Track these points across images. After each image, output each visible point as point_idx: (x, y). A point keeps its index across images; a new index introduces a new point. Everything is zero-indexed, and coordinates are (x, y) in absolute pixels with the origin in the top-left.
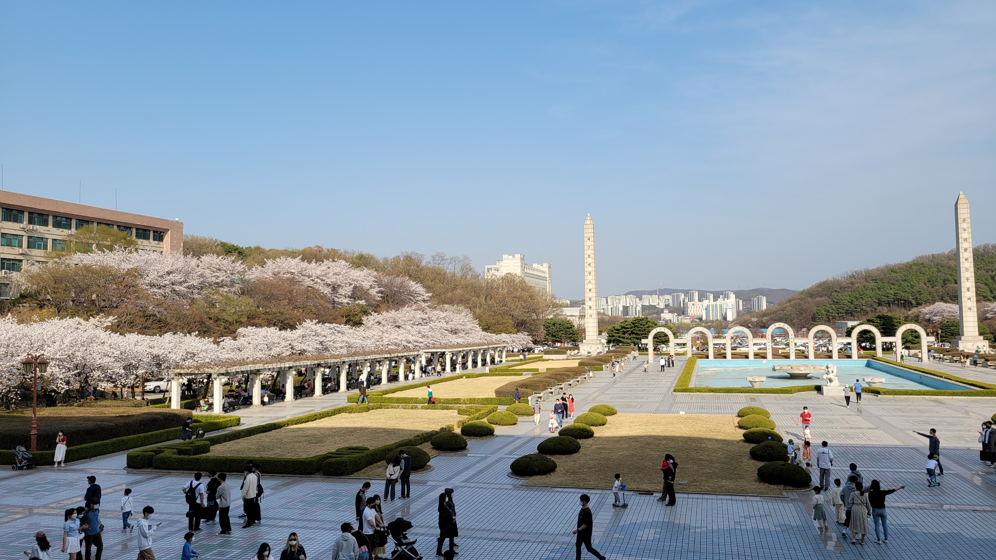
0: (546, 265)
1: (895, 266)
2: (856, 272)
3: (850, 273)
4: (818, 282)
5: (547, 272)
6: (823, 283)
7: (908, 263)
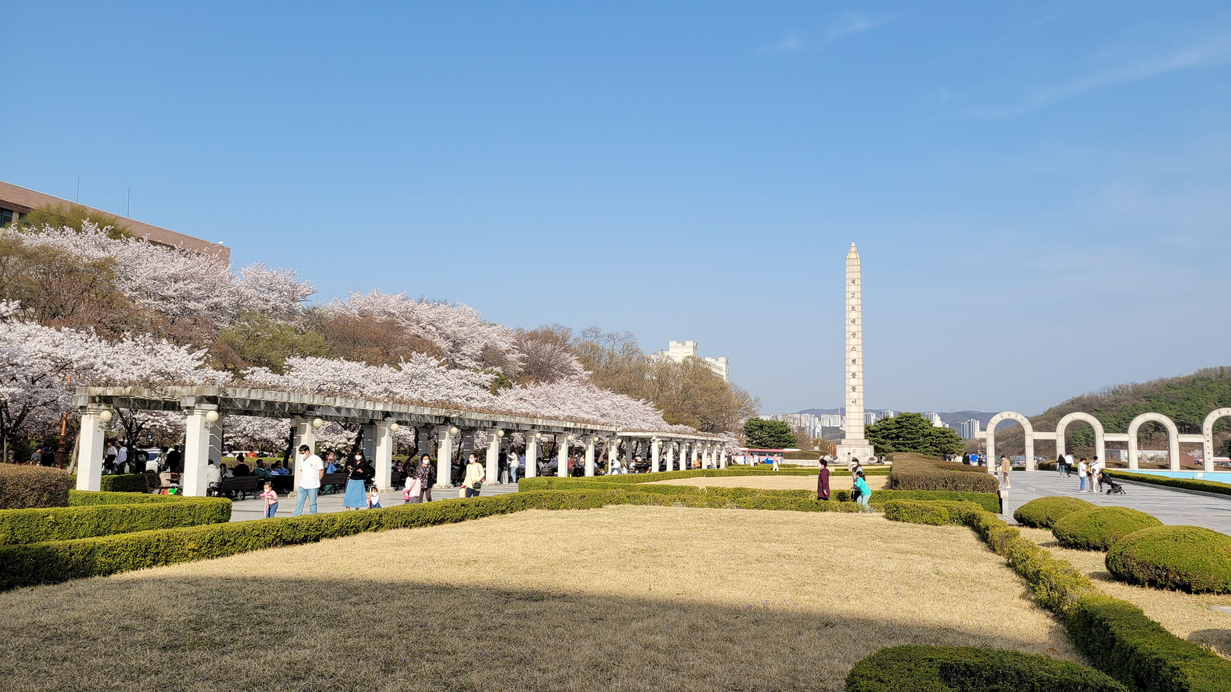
0: (722, 360)
1: (1172, 381)
2: (1120, 387)
3: (1112, 388)
4: (1070, 398)
5: (724, 369)
7: (1190, 377)
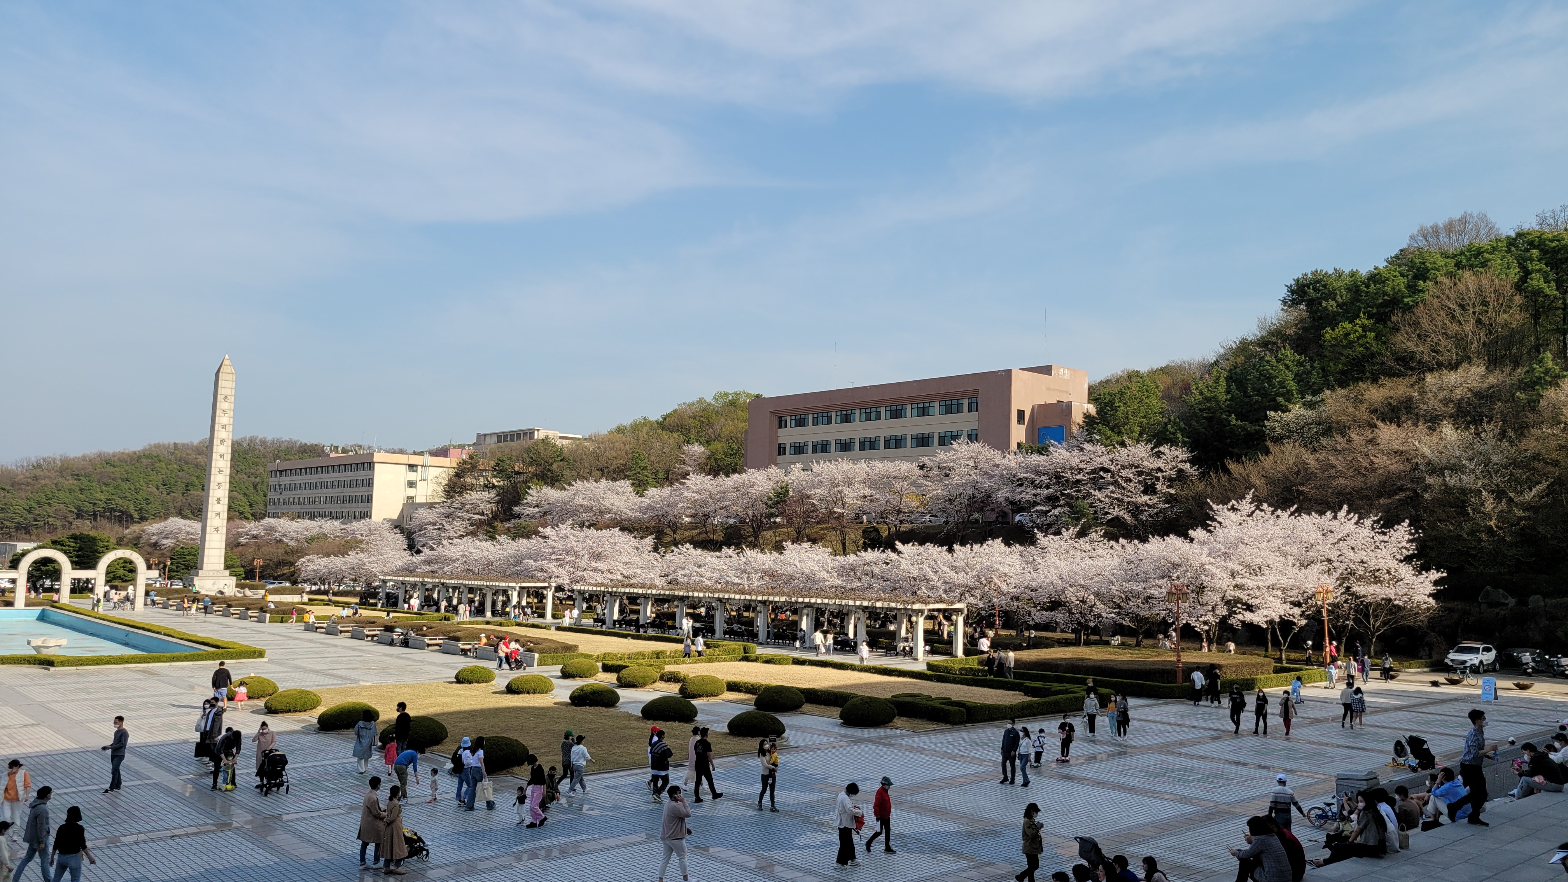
1: (114, 456)
2: (44, 460)
3: (33, 460)
7: (135, 453)
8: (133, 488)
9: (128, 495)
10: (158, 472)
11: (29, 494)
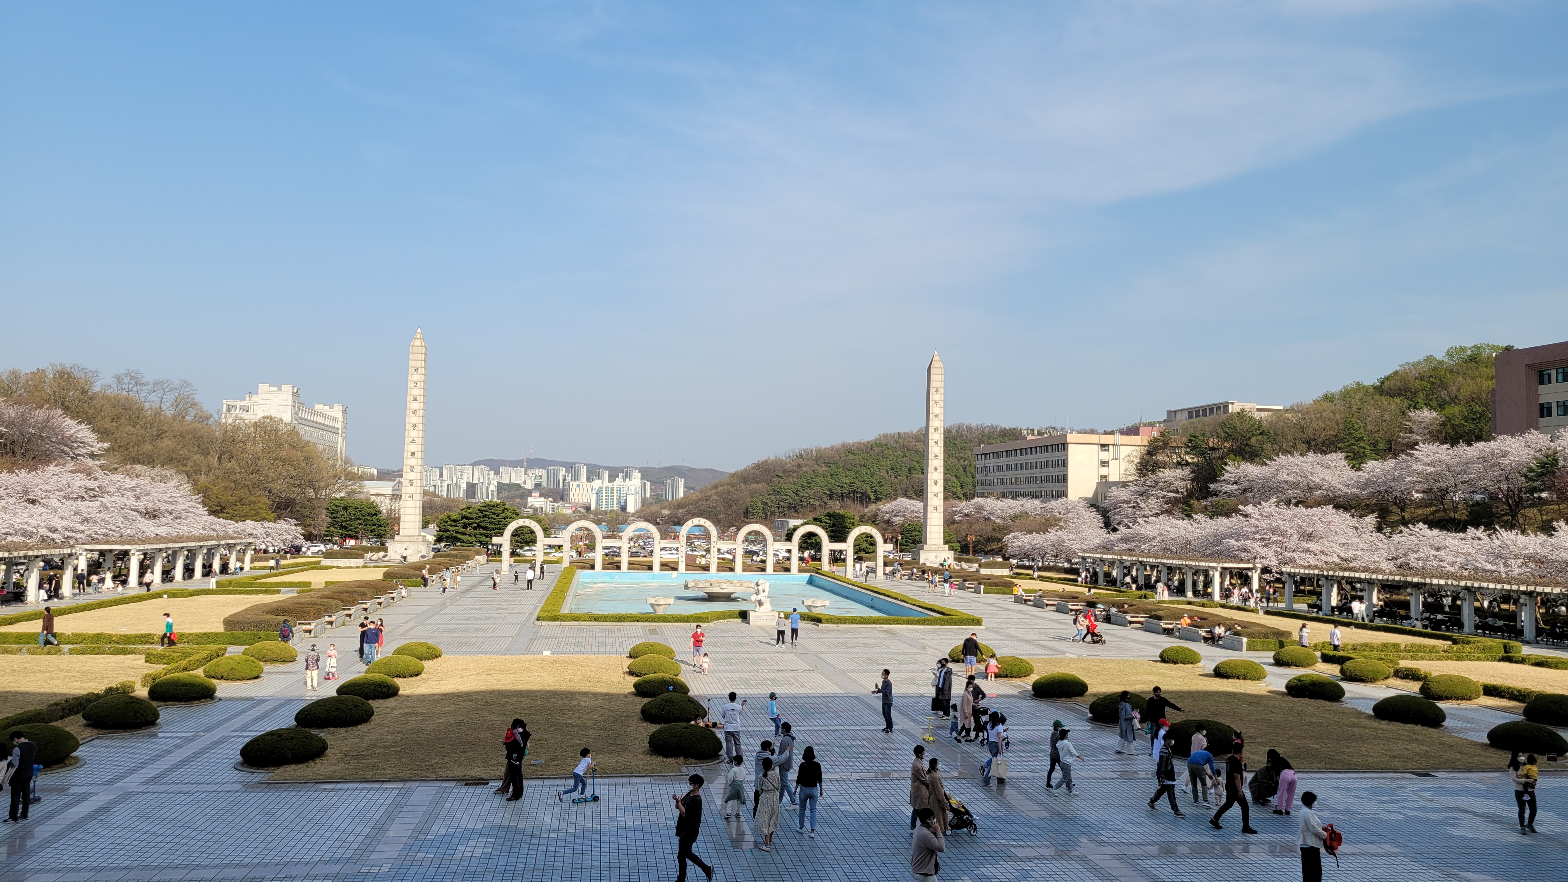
0: (338, 408)
1: (853, 446)
2: (804, 451)
3: (797, 451)
4: (755, 461)
5: (340, 420)
6: (763, 463)
7: (869, 442)
8: (869, 472)
9: (866, 479)
10: (887, 458)
11: (795, 479)
